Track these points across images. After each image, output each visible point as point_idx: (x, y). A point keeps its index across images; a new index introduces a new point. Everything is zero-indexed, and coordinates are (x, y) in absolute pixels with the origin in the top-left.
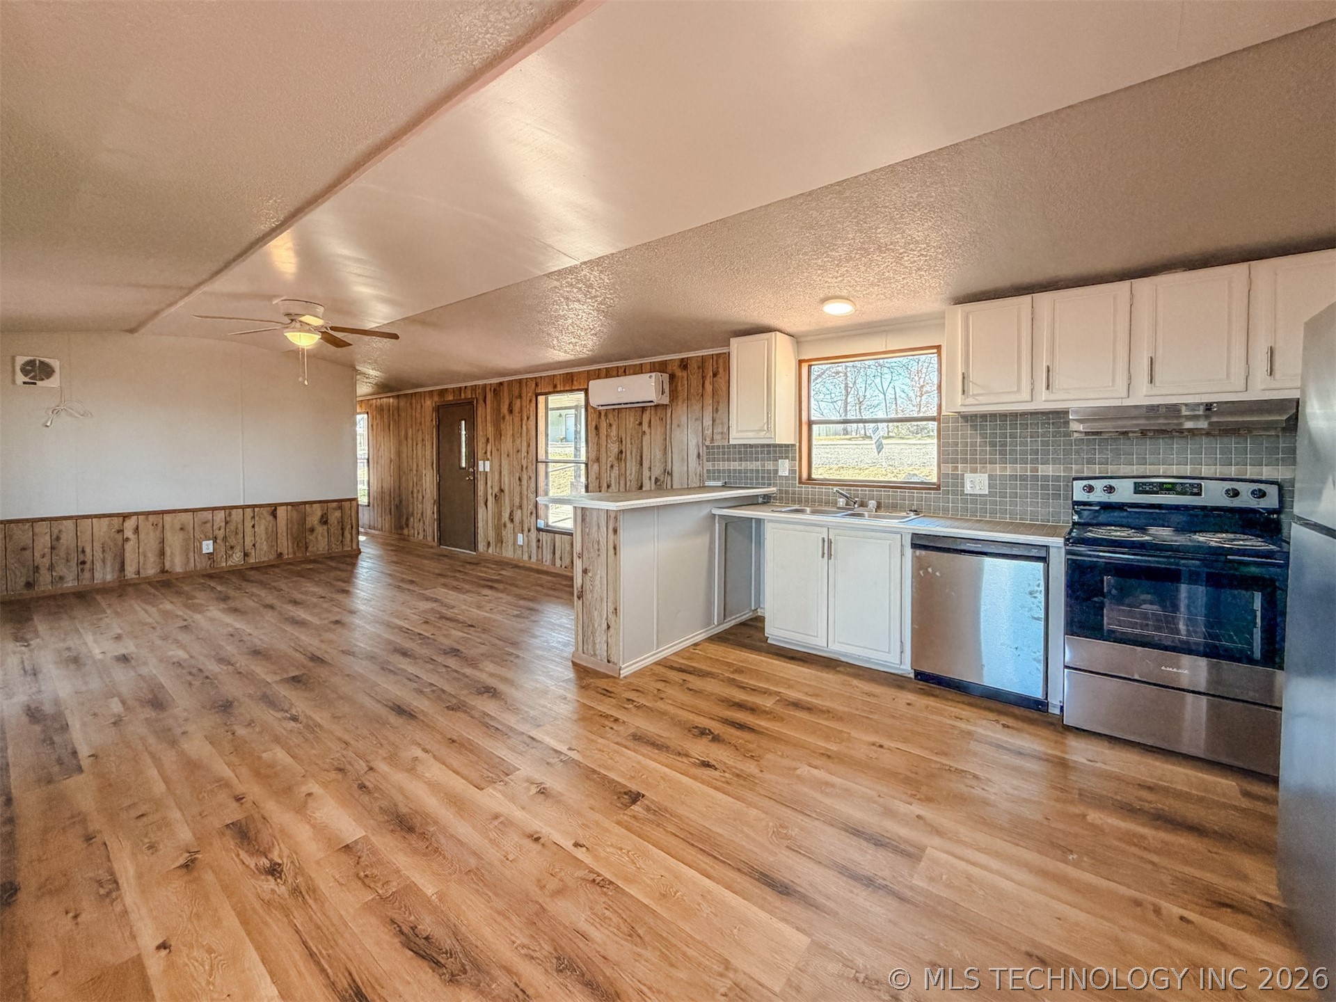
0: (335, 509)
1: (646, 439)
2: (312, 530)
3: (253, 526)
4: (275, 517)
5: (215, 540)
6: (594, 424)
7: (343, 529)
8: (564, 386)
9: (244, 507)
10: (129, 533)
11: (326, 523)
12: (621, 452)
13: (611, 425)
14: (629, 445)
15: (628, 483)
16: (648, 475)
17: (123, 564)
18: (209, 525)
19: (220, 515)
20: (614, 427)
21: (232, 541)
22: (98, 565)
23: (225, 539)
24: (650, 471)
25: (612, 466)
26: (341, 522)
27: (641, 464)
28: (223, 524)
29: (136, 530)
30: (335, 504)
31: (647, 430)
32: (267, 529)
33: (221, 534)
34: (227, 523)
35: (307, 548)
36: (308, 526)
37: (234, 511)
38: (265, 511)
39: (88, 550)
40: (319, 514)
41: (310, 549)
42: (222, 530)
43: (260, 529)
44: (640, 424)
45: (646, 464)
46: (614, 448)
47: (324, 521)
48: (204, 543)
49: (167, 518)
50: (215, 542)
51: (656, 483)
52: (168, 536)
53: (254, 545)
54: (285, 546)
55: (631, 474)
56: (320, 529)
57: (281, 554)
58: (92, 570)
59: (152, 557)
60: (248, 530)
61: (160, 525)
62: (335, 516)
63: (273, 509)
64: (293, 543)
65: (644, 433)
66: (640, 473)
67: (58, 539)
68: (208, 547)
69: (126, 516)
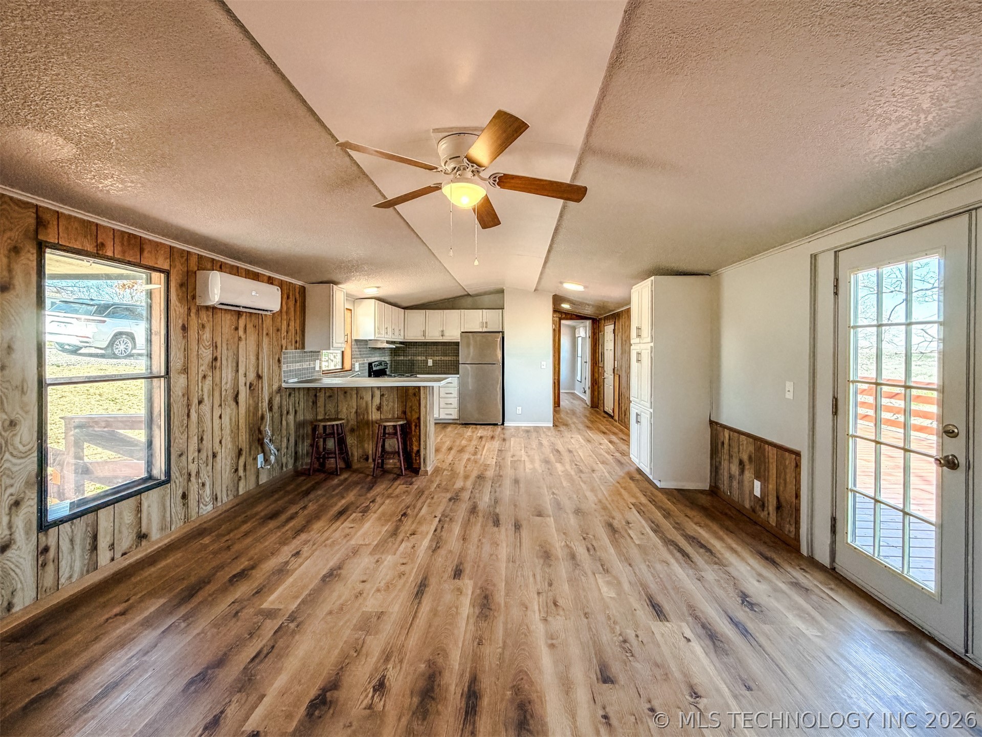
1: (242, 344)
6: (180, 322)
8: (124, 252)
12: (216, 359)
13: (203, 326)
14: (225, 352)
15: (224, 393)
16: (244, 382)
20: (208, 330)
24: (245, 376)
25: (204, 377)
27: (237, 371)
31: (243, 337)
44: (237, 329)
45: (242, 371)
46: (207, 355)
51: (250, 387)
55: (226, 383)
65: (240, 339)
66: (236, 379)
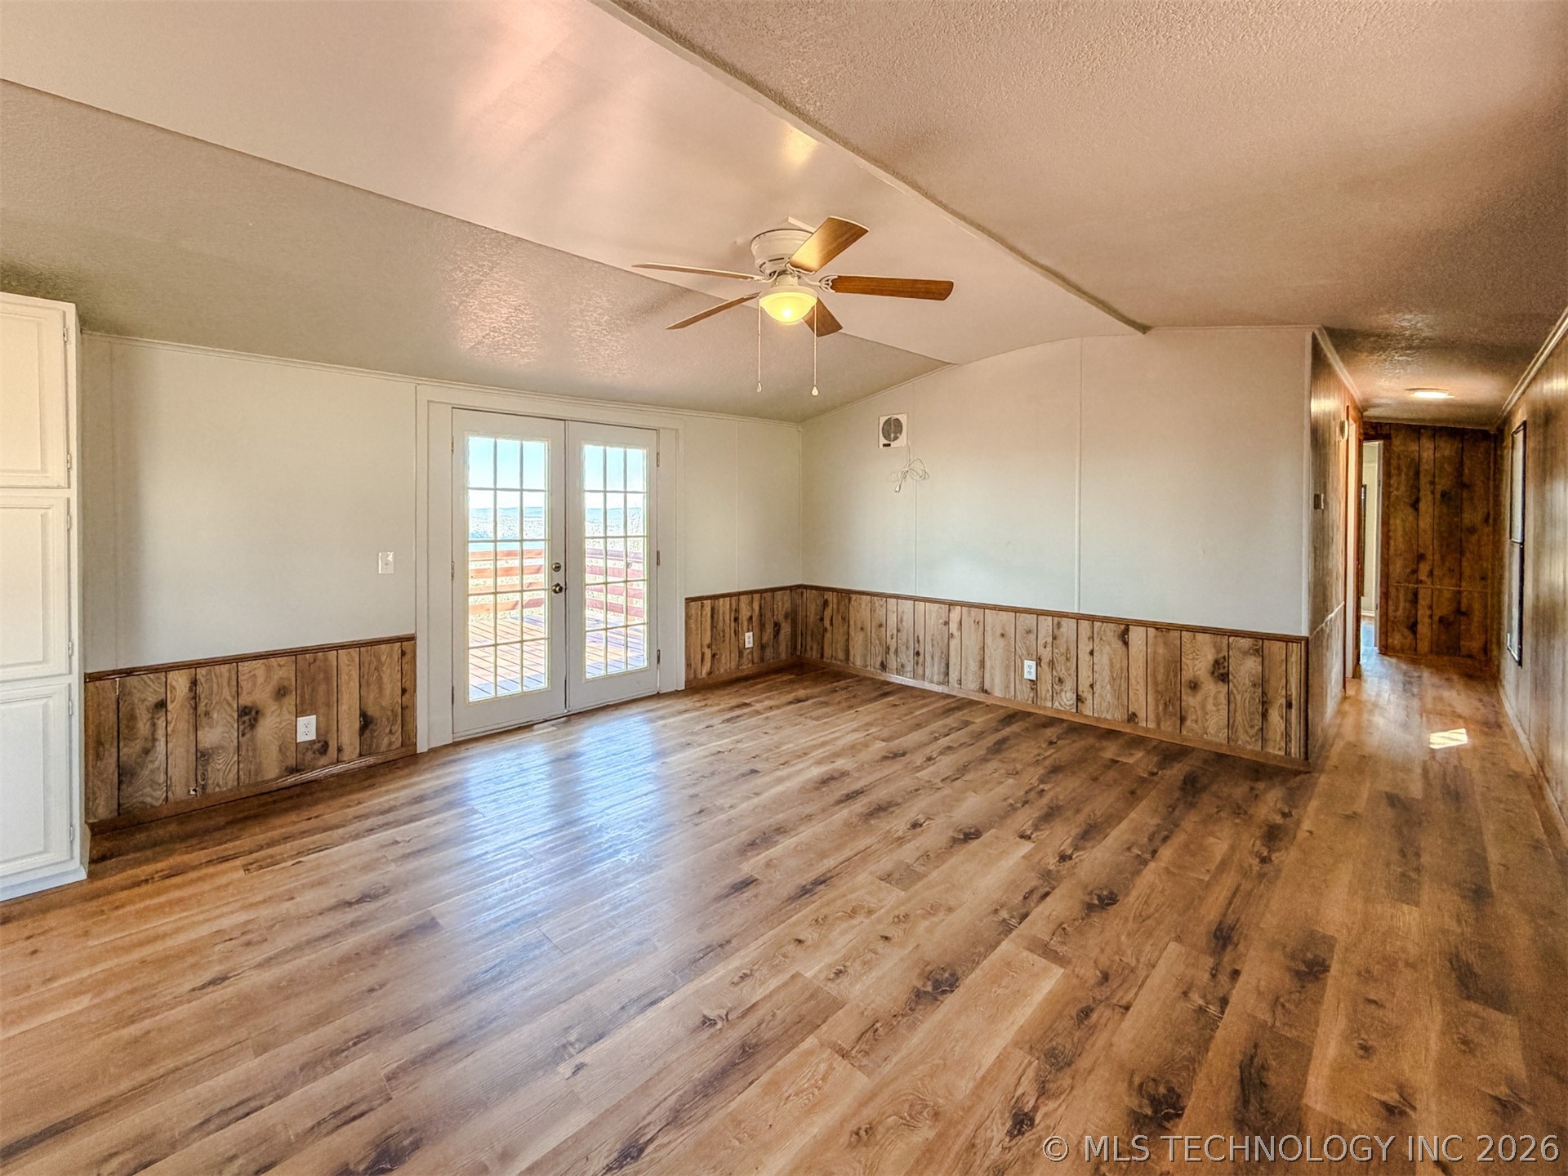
0: (1245, 653)
2: (1194, 686)
3: (1092, 653)
4: (1126, 644)
5: (1039, 662)
7: (1265, 703)
9: (1079, 617)
10: (953, 627)
11: (1224, 678)
17: (947, 664)
18: (1033, 637)
19: (1047, 625)
21: (1061, 671)
22: (928, 659)
23: (1052, 663)
26: (1262, 683)
28: (1050, 640)
29: (961, 625)
30: (1246, 643)
32: (1112, 665)
33: (1046, 654)
34: (1054, 638)
35: (1183, 719)
36: (1187, 675)
37: (1064, 622)
38: (1110, 631)
39: (923, 641)
40: (1209, 656)
41: (1188, 723)
42: (1049, 648)
43: (1102, 660)
47: (1221, 672)
48: (1027, 663)
49: (988, 613)
50: (1039, 664)
52: (989, 641)
53: (1092, 686)
54: (1143, 703)
56: (1210, 687)
57: (1134, 714)
59: (973, 666)
60: (1084, 656)
61: (981, 624)
62: (1246, 668)
63: (1124, 629)
64: (1157, 701)
67: (902, 621)
68: (1029, 670)
69: (951, 604)
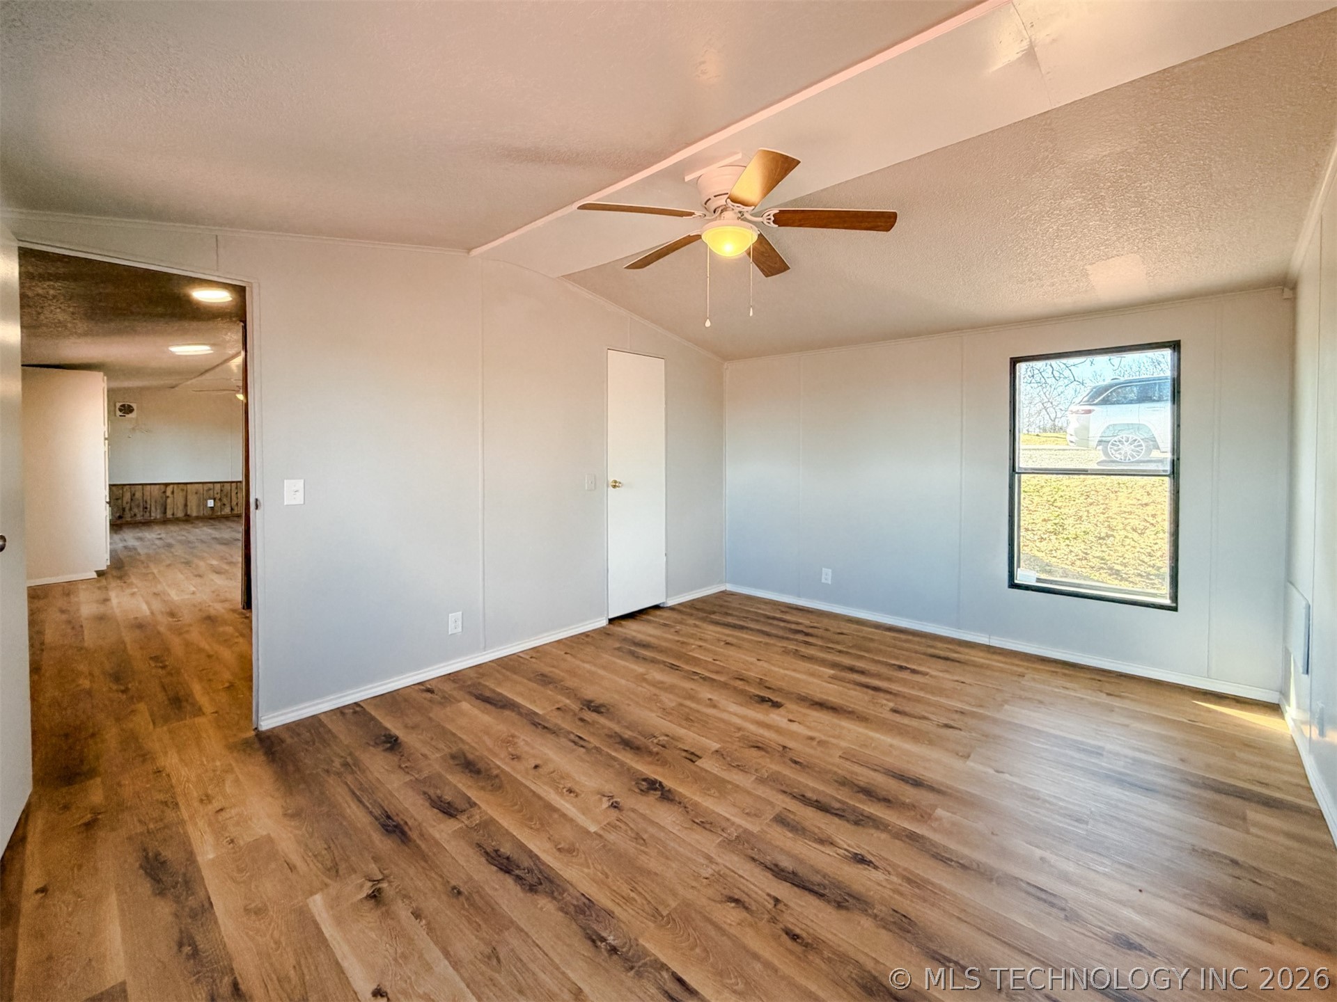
3: (237, 493)
5: (215, 499)
9: (232, 482)
10: (169, 493)
17: (165, 509)
18: (211, 491)
19: (218, 486)
21: (225, 501)
22: (153, 509)
23: (220, 499)
28: (219, 491)
29: (173, 493)
33: (218, 496)
37: (226, 485)
39: (149, 502)
42: (219, 494)
48: (209, 501)
49: (188, 486)
50: (215, 501)
52: (189, 496)
53: (237, 504)
58: (150, 512)
59: (181, 507)
60: (234, 494)
61: (185, 490)
67: (134, 495)
68: (211, 503)
69: (167, 485)
